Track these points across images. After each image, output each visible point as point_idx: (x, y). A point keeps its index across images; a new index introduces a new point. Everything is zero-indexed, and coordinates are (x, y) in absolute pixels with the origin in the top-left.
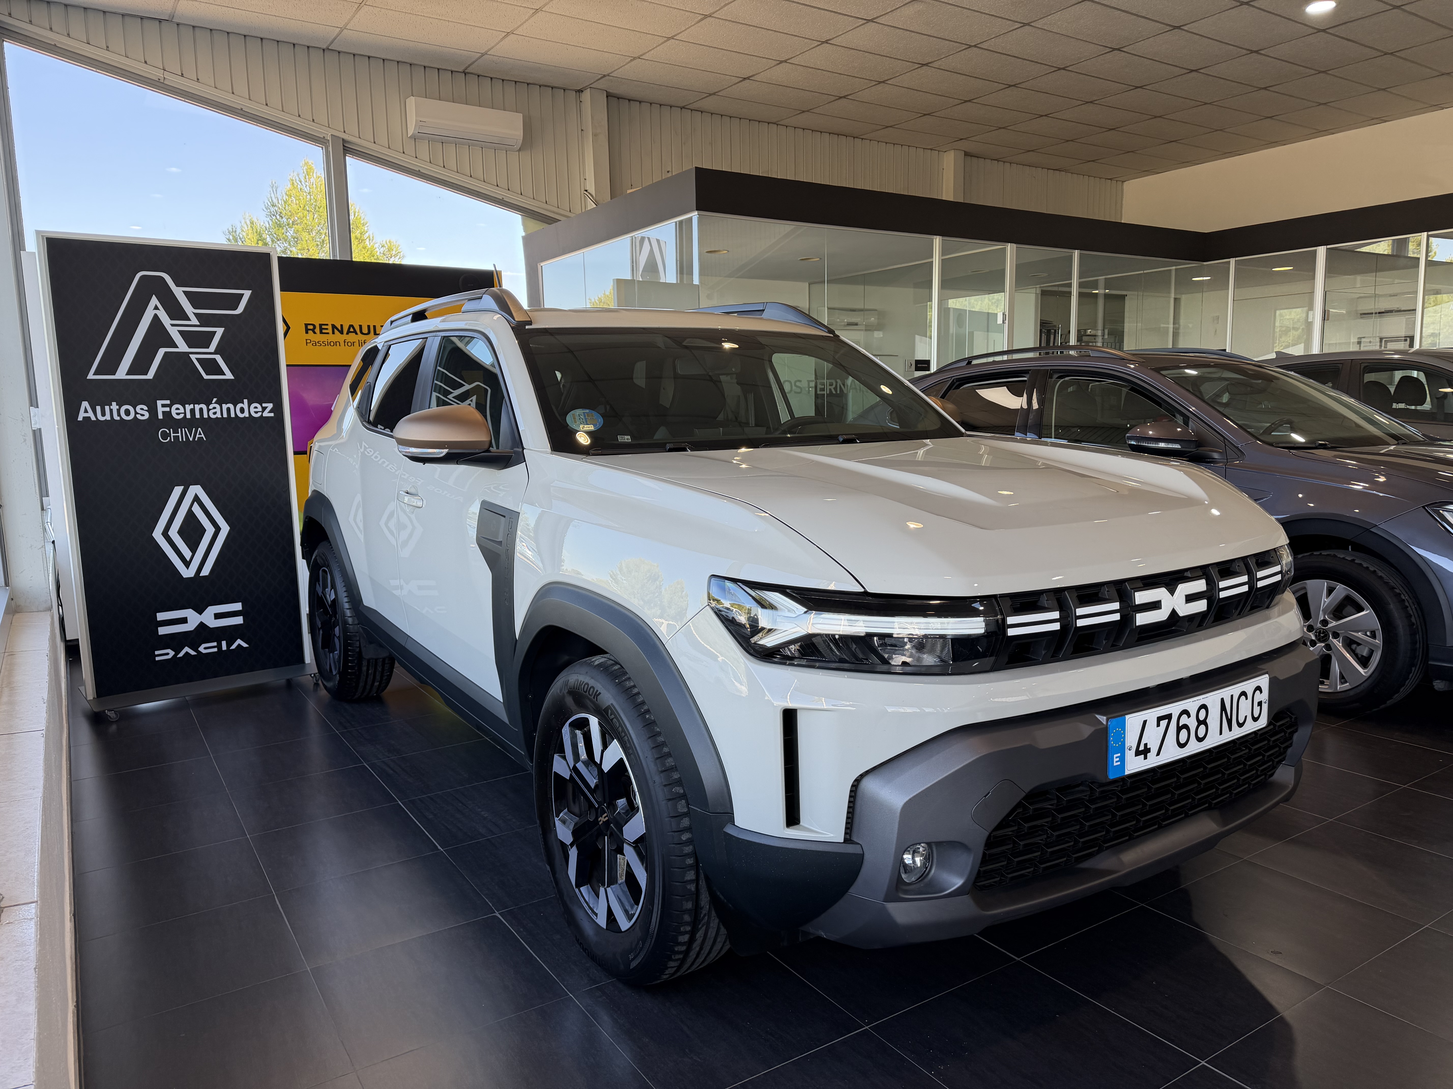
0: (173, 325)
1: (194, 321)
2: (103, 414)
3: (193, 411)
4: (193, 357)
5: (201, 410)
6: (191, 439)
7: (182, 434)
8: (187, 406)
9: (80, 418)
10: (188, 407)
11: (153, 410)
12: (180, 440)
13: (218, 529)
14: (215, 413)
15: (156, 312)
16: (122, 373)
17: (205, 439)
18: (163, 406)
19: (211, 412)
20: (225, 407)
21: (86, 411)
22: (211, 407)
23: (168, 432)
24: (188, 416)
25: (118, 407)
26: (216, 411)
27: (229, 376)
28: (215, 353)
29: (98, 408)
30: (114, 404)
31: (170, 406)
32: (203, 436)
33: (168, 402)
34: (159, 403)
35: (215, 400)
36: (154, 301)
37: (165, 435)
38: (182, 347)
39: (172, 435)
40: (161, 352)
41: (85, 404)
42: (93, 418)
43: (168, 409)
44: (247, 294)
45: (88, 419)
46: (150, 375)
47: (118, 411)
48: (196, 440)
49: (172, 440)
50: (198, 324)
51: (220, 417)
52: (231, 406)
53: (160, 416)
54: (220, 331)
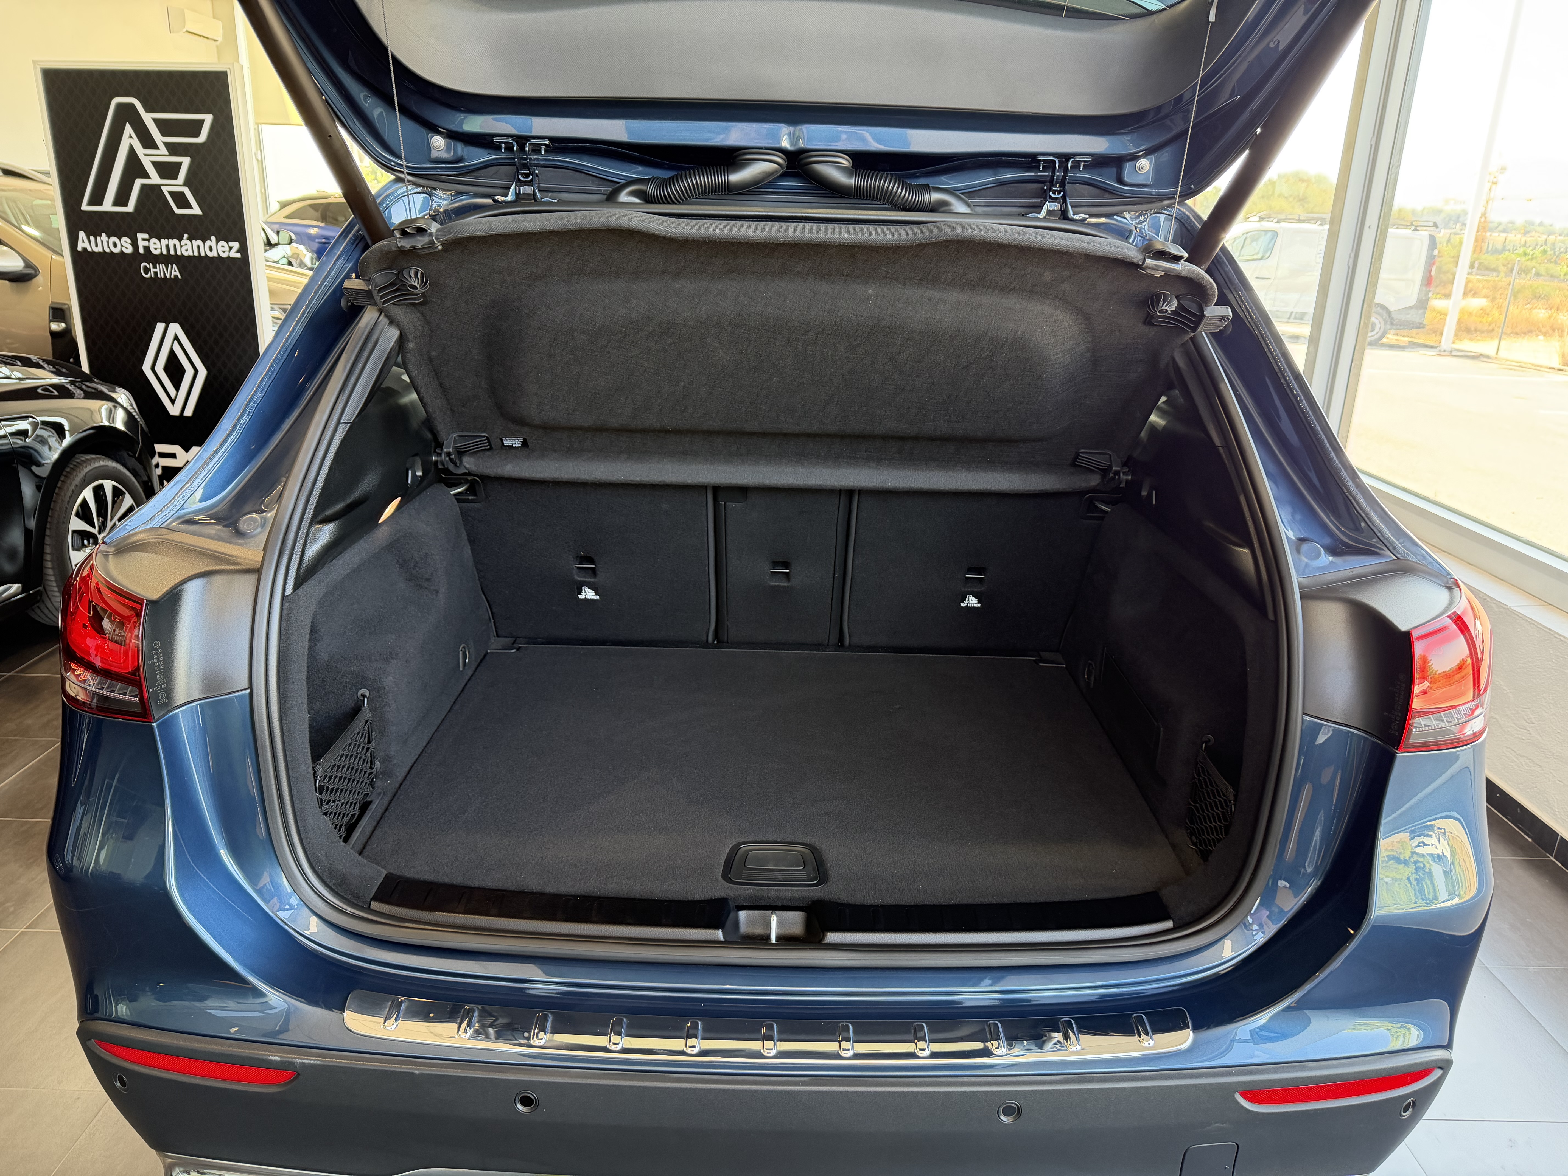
0: (145, 155)
1: (163, 150)
2: (97, 245)
3: (168, 246)
4: (165, 190)
5: (175, 246)
6: (168, 276)
7: (161, 270)
8: (162, 240)
9: (79, 249)
10: (164, 242)
11: (135, 244)
12: (159, 276)
13: (196, 371)
14: (187, 250)
15: (131, 140)
16: (108, 205)
17: (180, 277)
18: (144, 240)
19: (184, 249)
20: (196, 243)
21: (83, 242)
22: (183, 243)
23: (148, 267)
24: (165, 252)
25: (107, 238)
26: (187, 247)
27: (196, 210)
28: (184, 185)
29: (92, 238)
30: (104, 235)
31: (148, 240)
32: (178, 273)
33: (146, 236)
34: (140, 236)
35: (186, 236)
36: (128, 129)
37: (147, 270)
38: (155, 178)
39: (152, 270)
40: (138, 183)
41: (82, 235)
42: (89, 249)
43: (146, 243)
44: (208, 119)
45: (85, 249)
46: (130, 208)
47: (108, 242)
48: (172, 277)
49: (153, 276)
50: (167, 153)
51: (191, 254)
52: (200, 243)
53: (141, 251)
54: (186, 161)
